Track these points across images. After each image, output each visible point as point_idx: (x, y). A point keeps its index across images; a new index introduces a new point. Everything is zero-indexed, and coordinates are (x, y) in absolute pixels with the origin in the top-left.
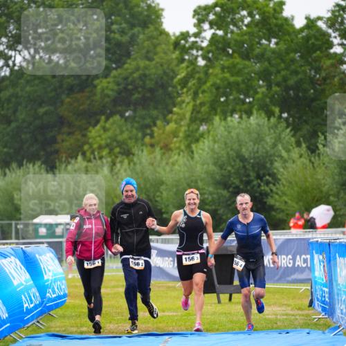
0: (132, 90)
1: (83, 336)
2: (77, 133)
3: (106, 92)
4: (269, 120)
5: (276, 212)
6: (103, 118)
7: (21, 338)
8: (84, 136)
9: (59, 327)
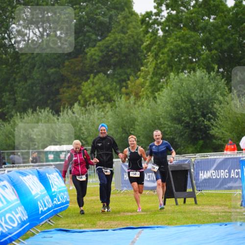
0: (112, 55)
1: (81, 230)
2: (74, 86)
3: (94, 57)
4: (209, 73)
5: (215, 140)
6: (92, 75)
7: (38, 232)
8: (79, 88)
9: (64, 224)
